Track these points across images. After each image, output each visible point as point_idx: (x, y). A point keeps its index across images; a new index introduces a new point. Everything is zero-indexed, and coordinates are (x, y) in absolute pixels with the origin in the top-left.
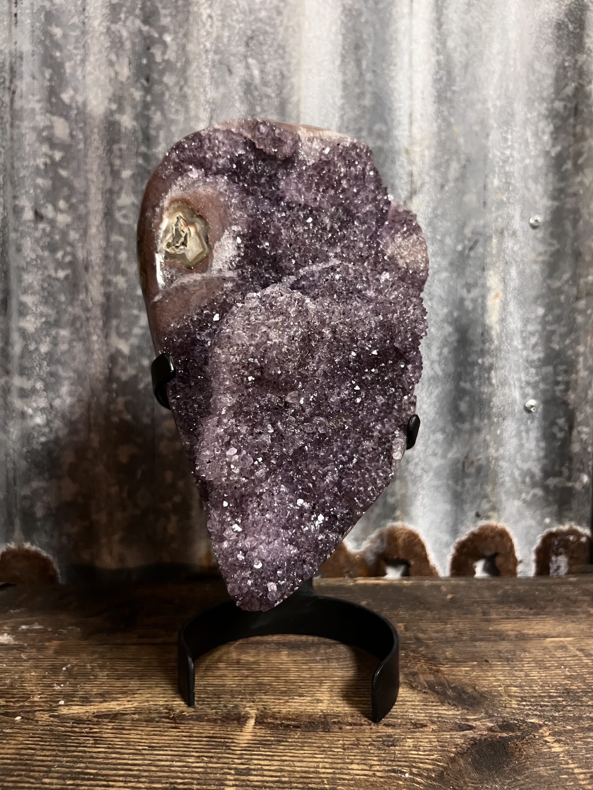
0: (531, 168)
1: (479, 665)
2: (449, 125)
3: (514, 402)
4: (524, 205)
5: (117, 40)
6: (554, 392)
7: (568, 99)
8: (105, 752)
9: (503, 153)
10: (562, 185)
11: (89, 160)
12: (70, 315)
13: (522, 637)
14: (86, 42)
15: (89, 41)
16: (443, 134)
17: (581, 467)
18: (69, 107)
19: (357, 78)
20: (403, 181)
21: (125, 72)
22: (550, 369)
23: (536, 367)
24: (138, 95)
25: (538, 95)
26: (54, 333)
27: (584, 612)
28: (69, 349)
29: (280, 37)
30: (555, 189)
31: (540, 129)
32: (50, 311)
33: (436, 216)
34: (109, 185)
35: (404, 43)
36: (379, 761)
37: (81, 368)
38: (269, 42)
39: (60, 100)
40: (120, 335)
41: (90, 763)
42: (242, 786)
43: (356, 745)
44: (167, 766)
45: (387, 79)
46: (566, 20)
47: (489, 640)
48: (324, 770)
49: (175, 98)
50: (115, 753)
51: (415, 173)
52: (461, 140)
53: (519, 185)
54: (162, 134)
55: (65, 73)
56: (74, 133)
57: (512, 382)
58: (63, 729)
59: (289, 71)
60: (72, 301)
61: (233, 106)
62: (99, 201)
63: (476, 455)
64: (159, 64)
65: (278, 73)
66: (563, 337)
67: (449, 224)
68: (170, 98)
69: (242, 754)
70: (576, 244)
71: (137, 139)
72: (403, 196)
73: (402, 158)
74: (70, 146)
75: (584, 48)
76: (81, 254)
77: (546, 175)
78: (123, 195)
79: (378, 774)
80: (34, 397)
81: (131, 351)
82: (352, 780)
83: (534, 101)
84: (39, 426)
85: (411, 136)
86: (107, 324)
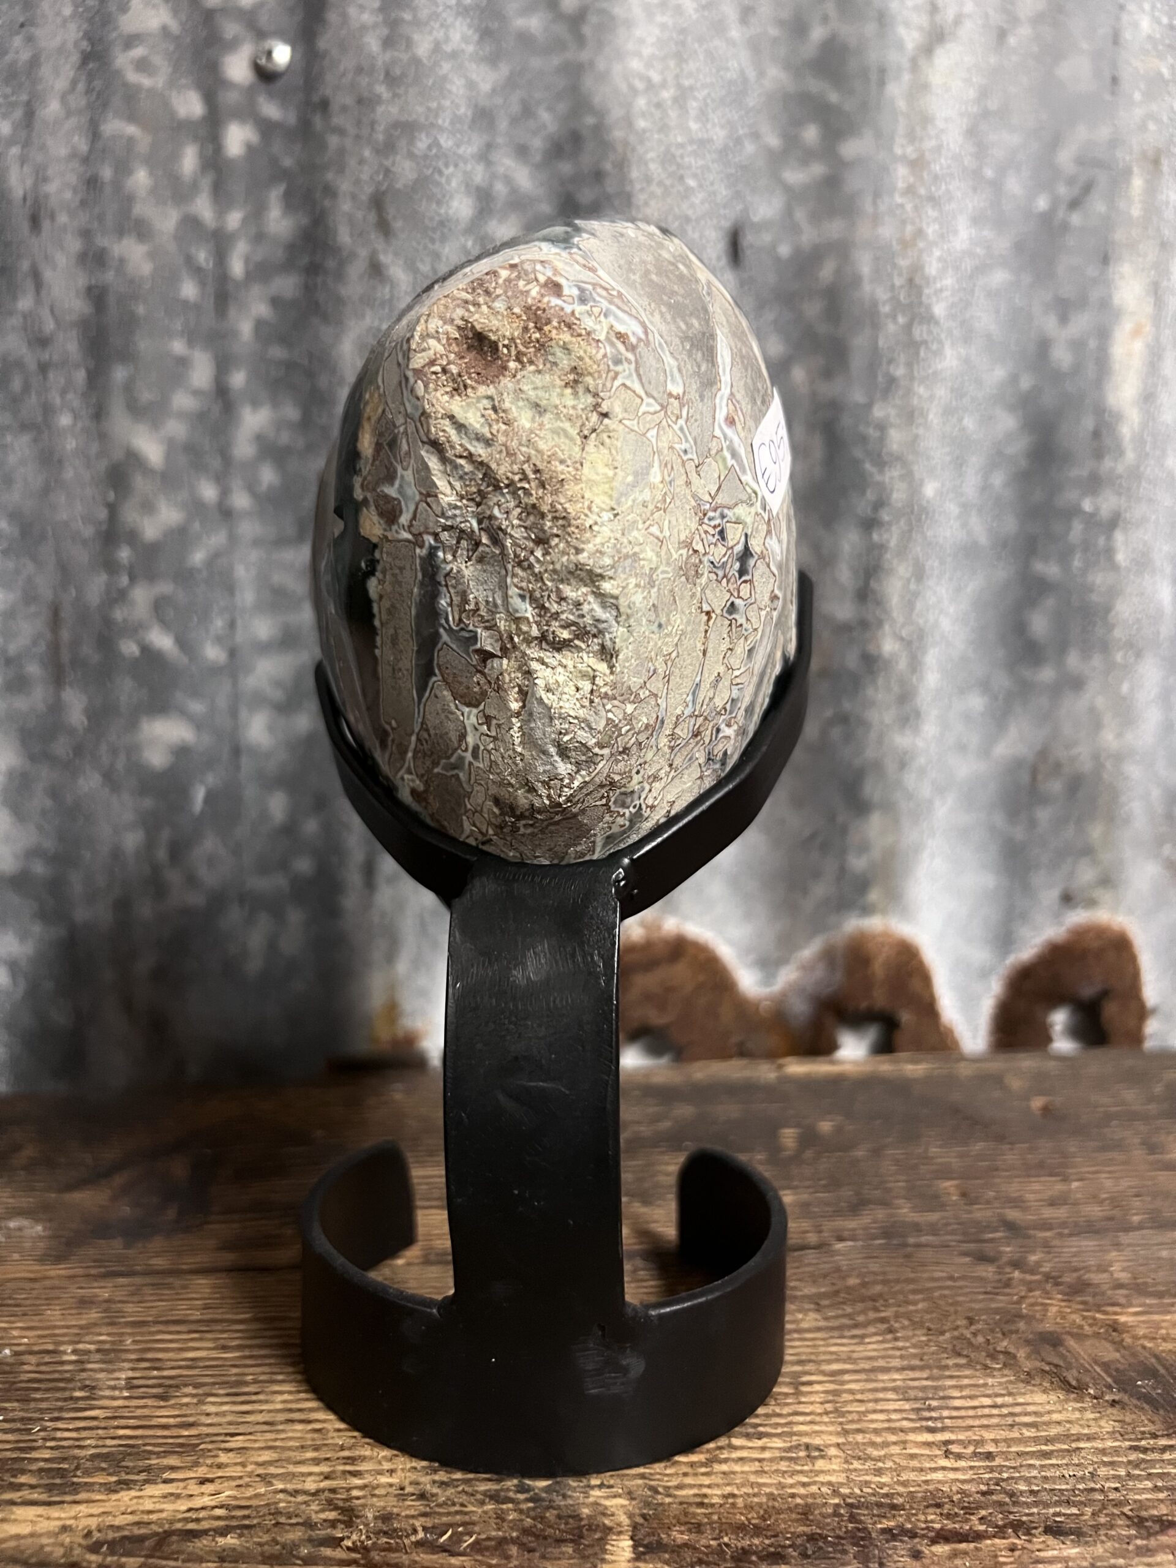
37: (28, 507)
40: (137, 410)
57: (1158, 562)
62: (65, 20)
63: (1068, 747)
67: (1016, 139)
72: (910, 45)
76: (18, 181)
86: (97, 378)
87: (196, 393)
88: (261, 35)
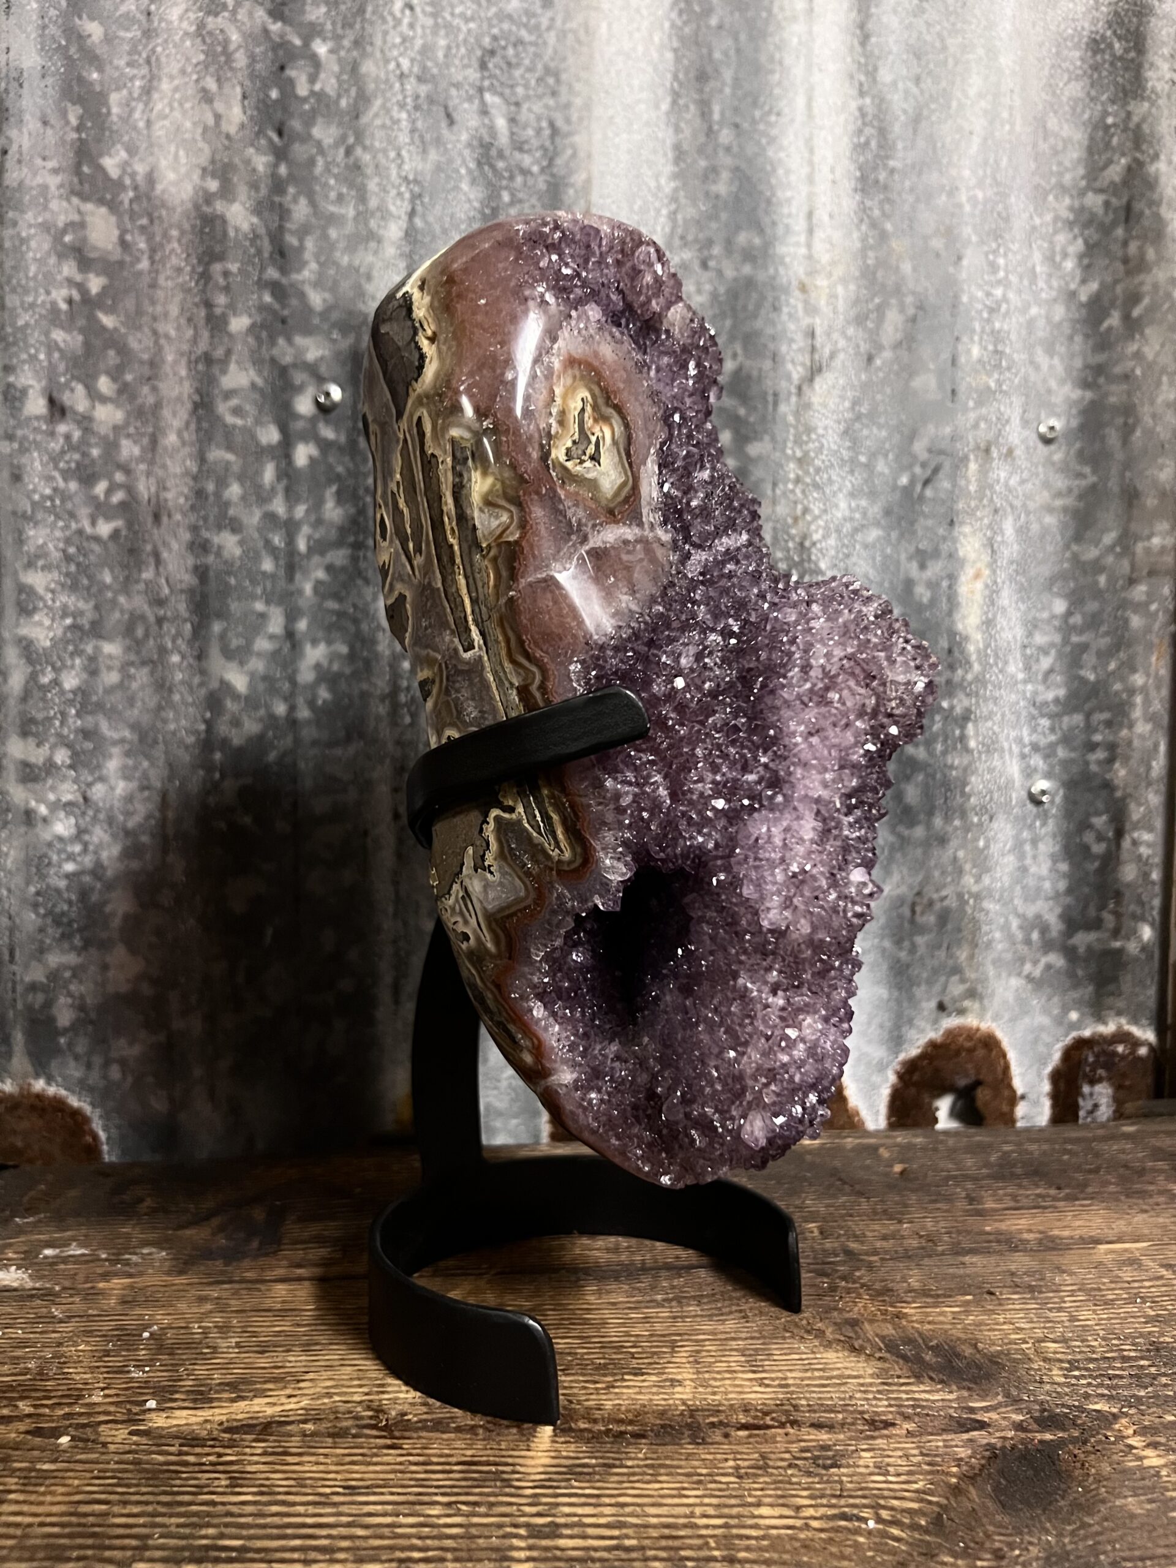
0: (1041, 323)
1: (977, 1302)
2: (883, 236)
3: (1010, 783)
4: (1027, 396)
5: (219, 49)
6: (1087, 763)
7: (1113, 189)
8: (255, 1503)
9: (988, 294)
10: (1101, 358)
11: (160, 294)
12: (122, 612)
13: (1050, 1245)
14: (153, 51)
15: (159, 49)
16: (871, 254)
17: (1139, 911)
18: (119, 185)
19: (702, 139)
20: (794, 346)
21: (235, 115)
22: (1078, 719)
23: (1051, 716)
24: (261, 162)
25: (1053, 180)
26: (89, 649)
27: (1161, 1193)
28: (121, 683)
29: (550, 51)
30: (1087, 367)
31: (1058, 249)
32: (81, 605)
33: (858, 417)
34: (203, 346)
35: (798, 71)
36: (811, 1497)
37: (146, 719)
38: (527, 62)
39: (101, 169)
40: (229, 654)
41: (226, 1525)
42: (545, 1560)
43: (763, 1465)
44: (388, 1526)
45: (764, 141)
46: (1109, 33)
47: (987, 1252)
48: (705, 1521)
49: (336, 171)
50: (276, 1503)
51: (819, 331)
52: (907, 267)
53: (1020, 357)
54: (310, 244)
55: (109, 113)
56: (128, 237)
57: (1006, 745)
58: (161, 1458)
59: (568, 121)
60: (126, 585)
61: (457, 188)
62: (181, 379)
63: (937, 891)
64: (305, 100)
65: (544, 124)
66: (1104, 656)
67: (884, 433)
68: (327, 170)
69: (535, 1495)
70: (1128, 474)
71: (259, 252)
72: (795, 377)
73: (792, 301)
74: (121, 264)
75: (1144, 89)
76: (144, 488)
77: (1071, 338)
78: (233, 367)
79: (815, 1524)
80: (50, 782)
81: (251, 685)
82: (763, 1538)
83: (1046, 193)
84: (60, 839)
85: (810, 257)
86: (200, 631)
87: (272, 637)
88: (321, 380)
